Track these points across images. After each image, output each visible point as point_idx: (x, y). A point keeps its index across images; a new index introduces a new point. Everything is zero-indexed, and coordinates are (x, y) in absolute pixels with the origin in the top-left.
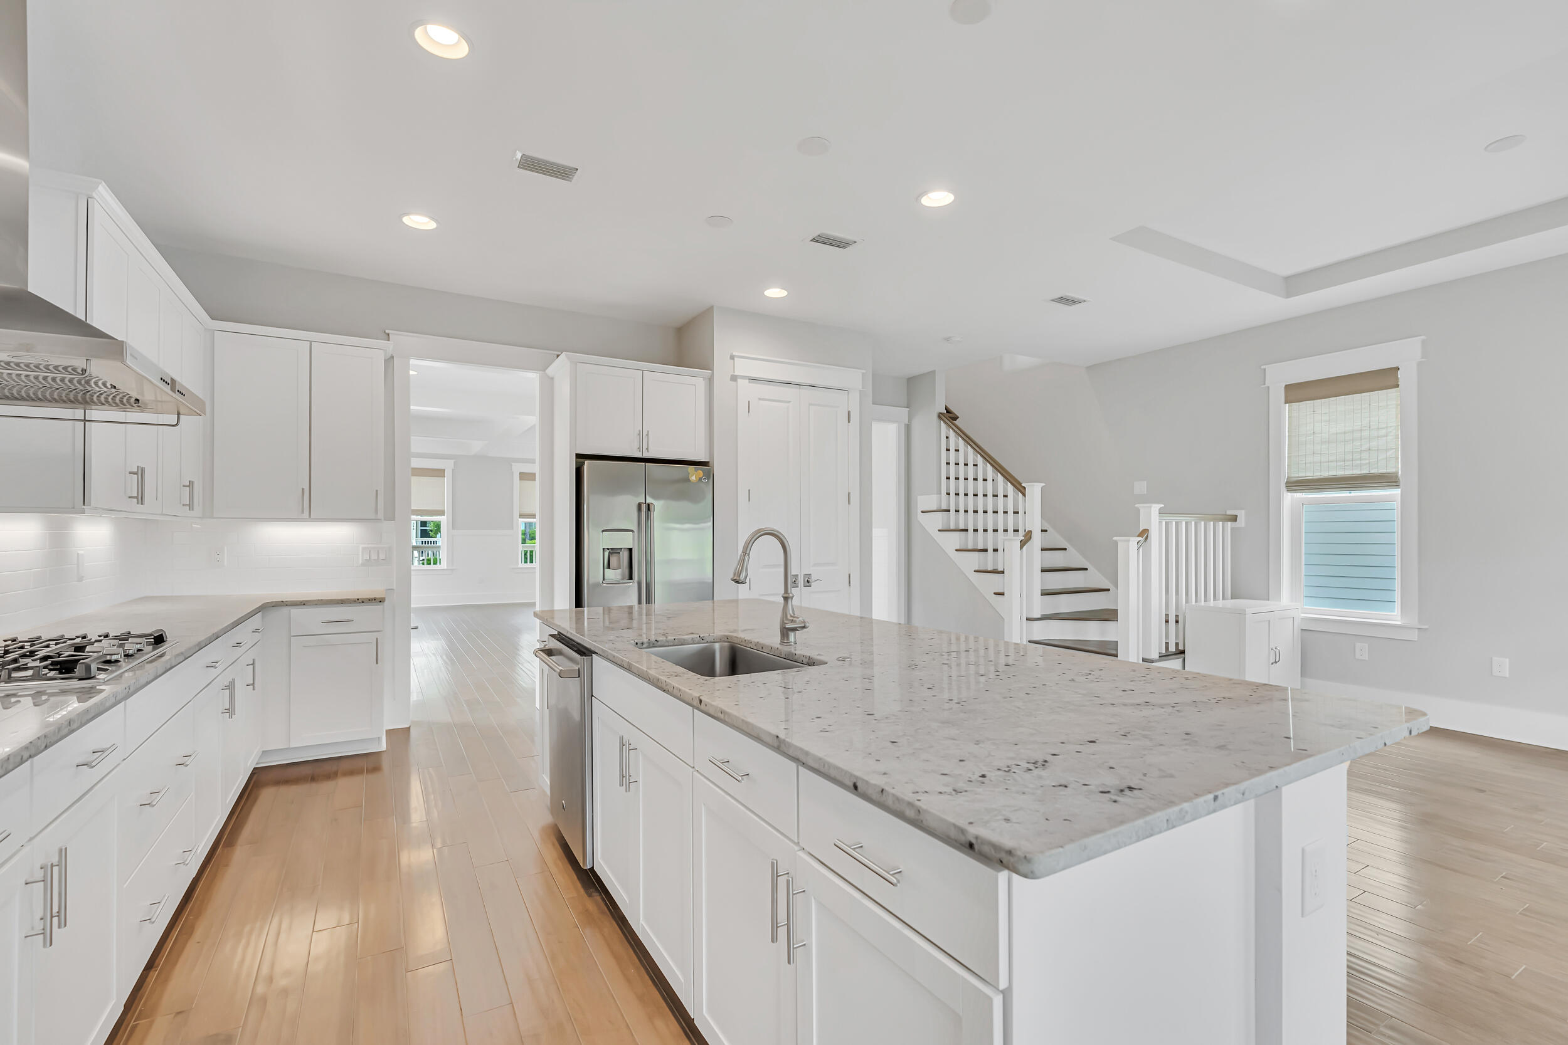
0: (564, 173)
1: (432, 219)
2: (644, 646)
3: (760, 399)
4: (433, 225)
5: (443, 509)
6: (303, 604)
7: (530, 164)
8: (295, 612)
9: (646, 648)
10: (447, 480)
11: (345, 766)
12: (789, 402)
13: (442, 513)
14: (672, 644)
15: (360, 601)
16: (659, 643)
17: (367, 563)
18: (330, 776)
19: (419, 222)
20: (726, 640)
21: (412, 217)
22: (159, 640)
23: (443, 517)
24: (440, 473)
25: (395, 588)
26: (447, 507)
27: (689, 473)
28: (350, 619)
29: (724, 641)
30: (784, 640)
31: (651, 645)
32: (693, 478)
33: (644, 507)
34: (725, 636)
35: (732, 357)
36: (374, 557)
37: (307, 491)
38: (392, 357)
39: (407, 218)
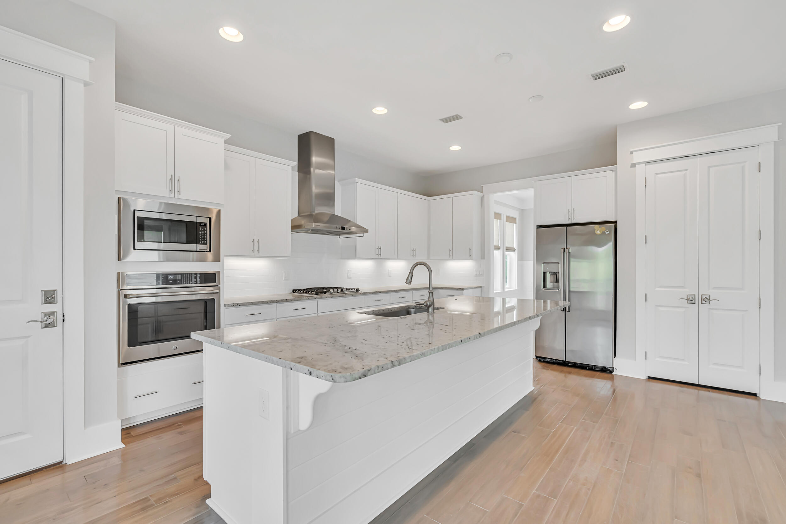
0: (457, 117)
1: (459, 146)
3: (657, 174)
4: (460, 148)
6: (442, 288)
12: (687, 170)
17: (476, 275)
19: (455, 148)
21: (453, 147)
22: (357, 290)
27: (595, 229)
28: (454, 295)
32: (598, 232)
33: (565, 250)
35: (632, 153)
36: (478, 273)
37: (451, 249)
38: (484, 195)
39: (451, 148)
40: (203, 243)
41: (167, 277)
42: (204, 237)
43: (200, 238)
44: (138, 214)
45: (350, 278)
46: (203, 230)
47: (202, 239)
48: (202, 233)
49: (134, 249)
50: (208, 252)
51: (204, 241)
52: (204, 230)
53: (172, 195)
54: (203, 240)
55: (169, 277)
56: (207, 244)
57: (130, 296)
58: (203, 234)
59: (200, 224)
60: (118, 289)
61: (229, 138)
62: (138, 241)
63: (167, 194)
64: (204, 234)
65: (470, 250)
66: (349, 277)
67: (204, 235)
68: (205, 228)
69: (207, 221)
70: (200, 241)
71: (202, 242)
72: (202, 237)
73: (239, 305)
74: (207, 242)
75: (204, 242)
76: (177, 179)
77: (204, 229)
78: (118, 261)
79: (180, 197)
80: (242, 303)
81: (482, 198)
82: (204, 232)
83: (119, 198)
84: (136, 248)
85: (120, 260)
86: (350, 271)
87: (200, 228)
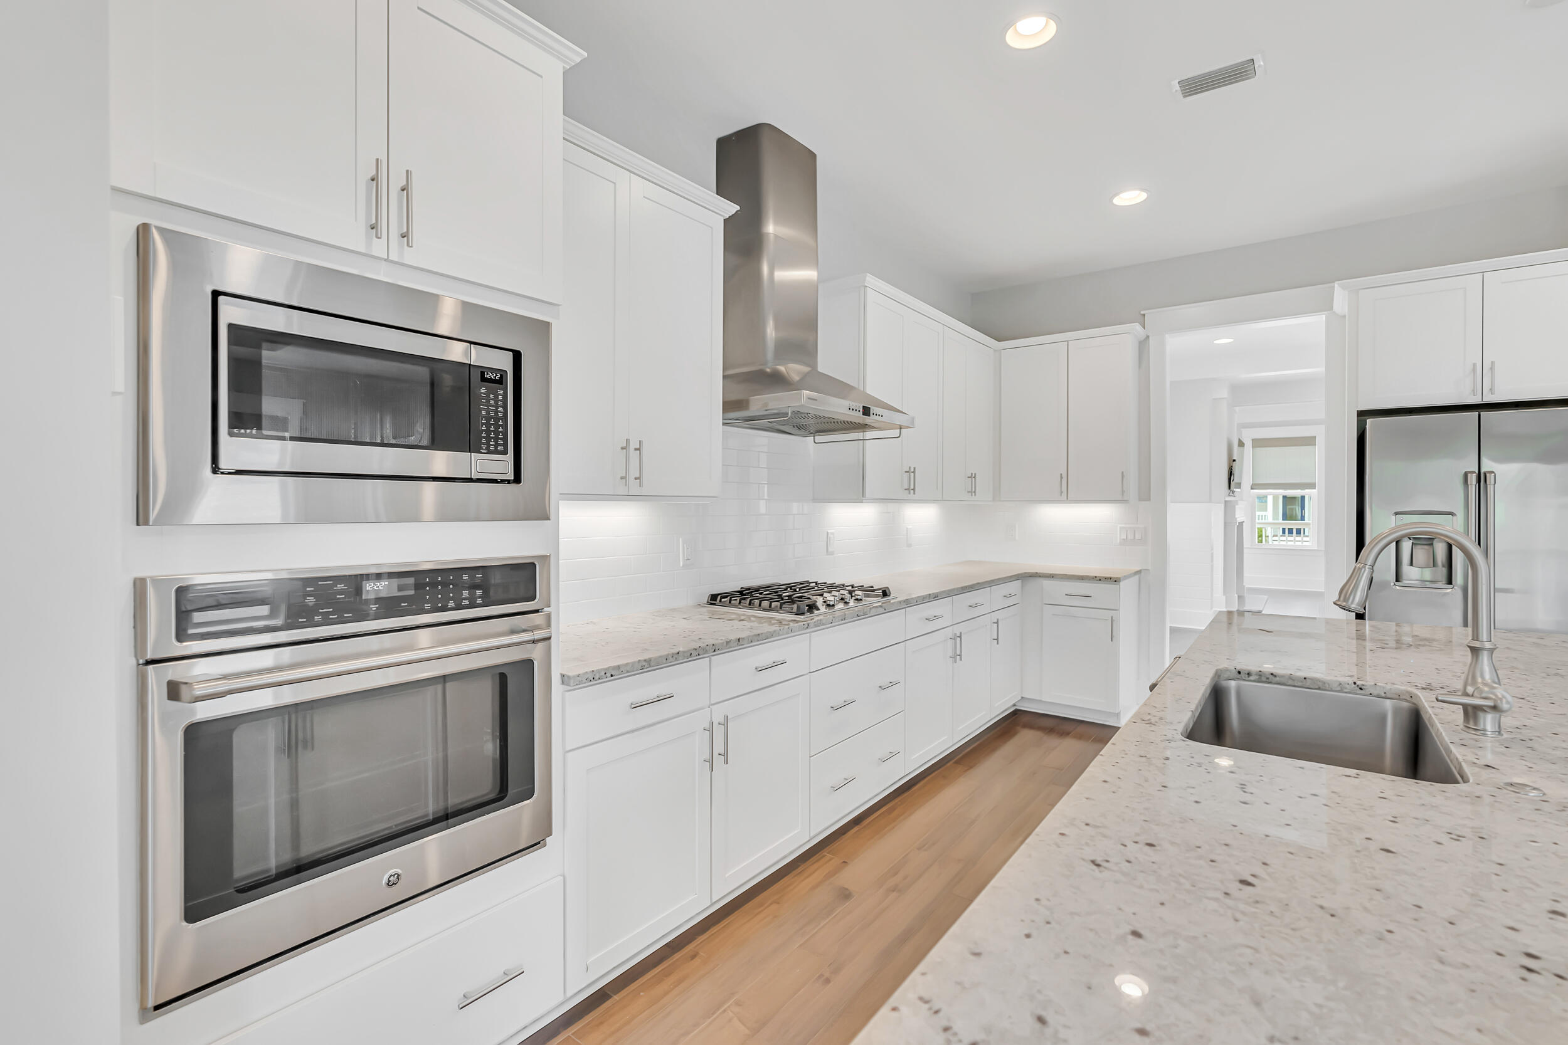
0: (1239, 73)
1: (1143, 190)
2: (1252, 678)
5: (1313, 481)
6: (1052, 576)
7: (1194, 86)
8: (1046, 583)
9: (1254, 681)
10: (1319, 449)
11: (1081, 729)
13: (1312, 486)
14: (1300, 684)
15: (1097, 579)
16: (1278, 678)
17: (1125, 542)
18: (1064, 734)
19: (1130, 197)
20: (1409, 699)
21: (1125, 195)
22: (885, 593)
23: (1314, 490)
24: (1310, 441)
25: (1150, 568)
26: (1319, 478)
28: (1089, 594)
29: (1406, 700)
30: (1468, 723)
31: (1264, 679)
33: (1473, 479)
34: (1407, 692)
36: (1130, 537)
37: (1064, 476)
38: (1148, 337)
39: (1117, 201)
40: (492, 448)
41: (359, 591)
42: (497, 426)
43: (484, 428)
44: (231, 313)
45: (832, 553)
46: (492, 396)
47: (488, 432)
48: (488, 413)
49: (215, 469)
50: (509, 482)
51: (496, 439)
52: (496, 400)
53: (378, 248)
54: (492, 435)
55: (368, 588)
56: (505, 452)
57: (198, 693)
58: (492, 414)
59: (482, 374)
60: (136, 656)
61: (577, 65)
62: (231, 434)
63: (356, 238)
64: (496, 412)
65: (1123, 476)
66: (830, 550)
67: (497, 419)
68: (500, 392)
69: (504, 362)
70: (484, 441)
71: (489, 445)
72: (488, 425)
73: (609, 675)
74: (505, 445)
75: (497, 445)
76: (397, 182)
77: (496, 396)
78: (138, 524)
79: (410, 257)
80: (619, 667)
81: (1143, 345)
82: (497, 407)
83: (143, 233)
84: (223, 464)
85: (146, 523)
86: (832, 534)
87: (483, 390)
